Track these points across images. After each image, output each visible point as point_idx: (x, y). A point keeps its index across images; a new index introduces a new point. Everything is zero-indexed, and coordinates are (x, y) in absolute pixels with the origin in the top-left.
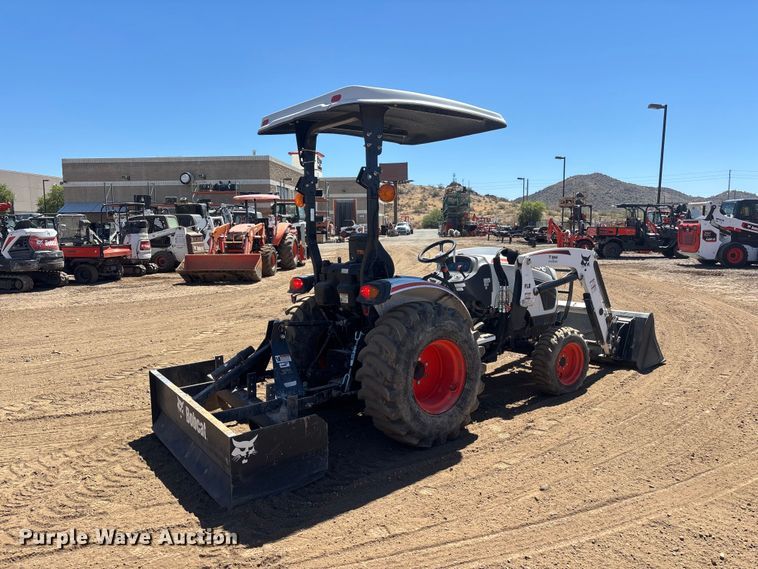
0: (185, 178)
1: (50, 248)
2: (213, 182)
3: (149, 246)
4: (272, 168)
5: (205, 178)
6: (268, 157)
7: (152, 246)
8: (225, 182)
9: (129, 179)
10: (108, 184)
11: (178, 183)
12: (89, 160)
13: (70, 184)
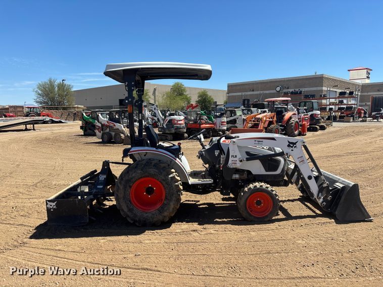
0: (278, 89)
1: (180, 124)
2: (291, 90)
3: (225, 124)
4: (325, 81)
5: (288, 88)
6: (323, 75)
7: (227, 124)
8: (297, 90)
9: (253, 91)
10: (243, 94)
11: (275, 91)
12: (238, 83)
13: (230, 94)
